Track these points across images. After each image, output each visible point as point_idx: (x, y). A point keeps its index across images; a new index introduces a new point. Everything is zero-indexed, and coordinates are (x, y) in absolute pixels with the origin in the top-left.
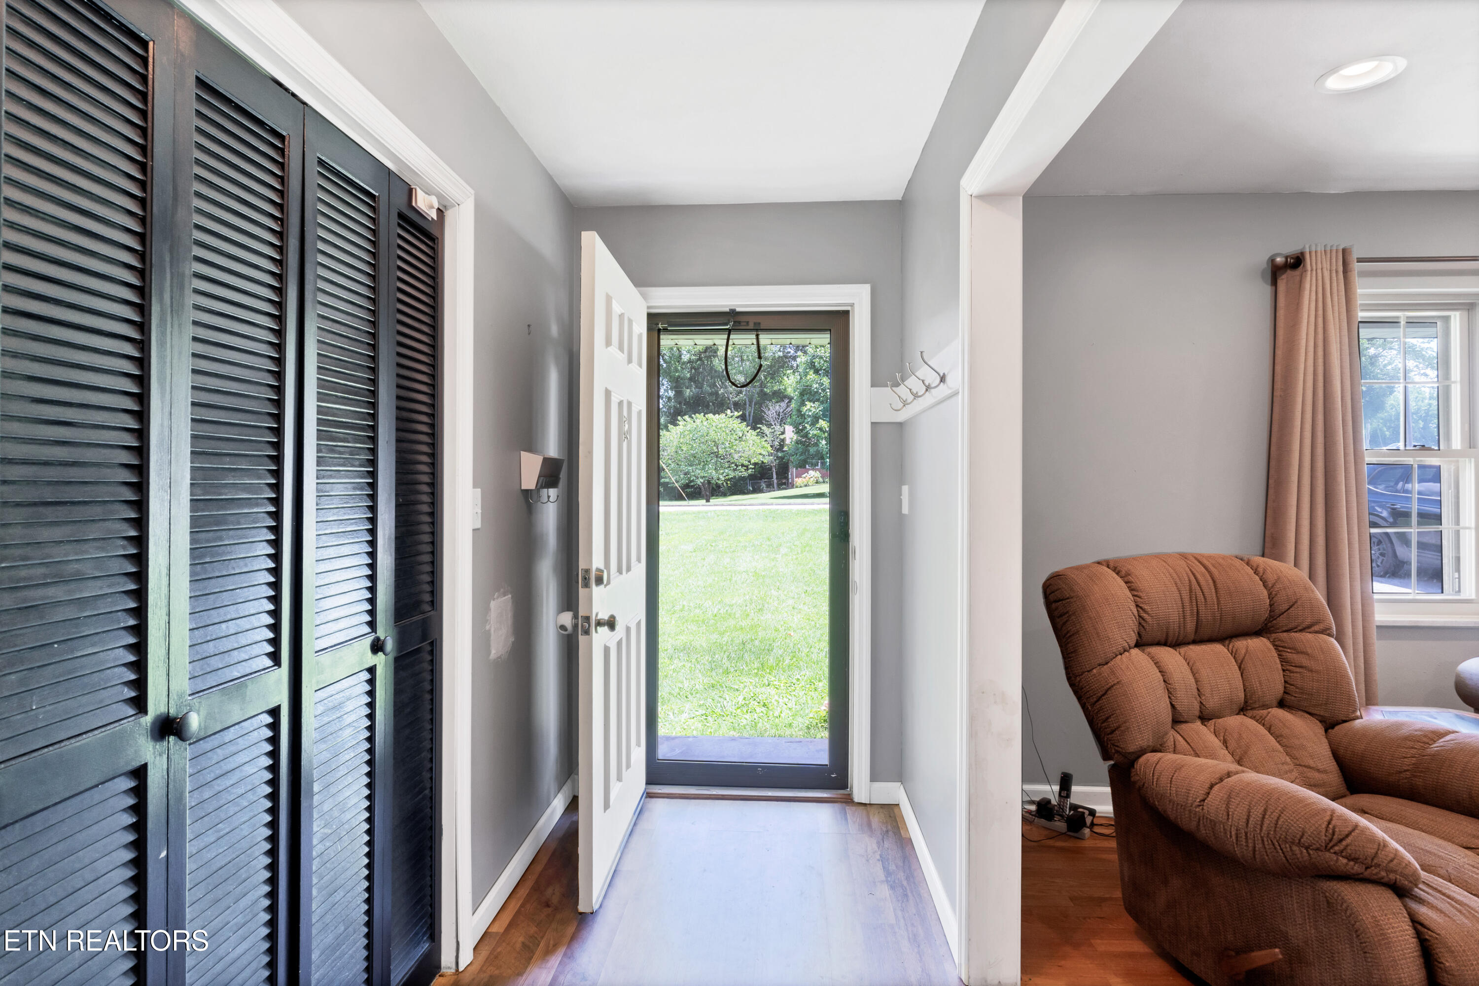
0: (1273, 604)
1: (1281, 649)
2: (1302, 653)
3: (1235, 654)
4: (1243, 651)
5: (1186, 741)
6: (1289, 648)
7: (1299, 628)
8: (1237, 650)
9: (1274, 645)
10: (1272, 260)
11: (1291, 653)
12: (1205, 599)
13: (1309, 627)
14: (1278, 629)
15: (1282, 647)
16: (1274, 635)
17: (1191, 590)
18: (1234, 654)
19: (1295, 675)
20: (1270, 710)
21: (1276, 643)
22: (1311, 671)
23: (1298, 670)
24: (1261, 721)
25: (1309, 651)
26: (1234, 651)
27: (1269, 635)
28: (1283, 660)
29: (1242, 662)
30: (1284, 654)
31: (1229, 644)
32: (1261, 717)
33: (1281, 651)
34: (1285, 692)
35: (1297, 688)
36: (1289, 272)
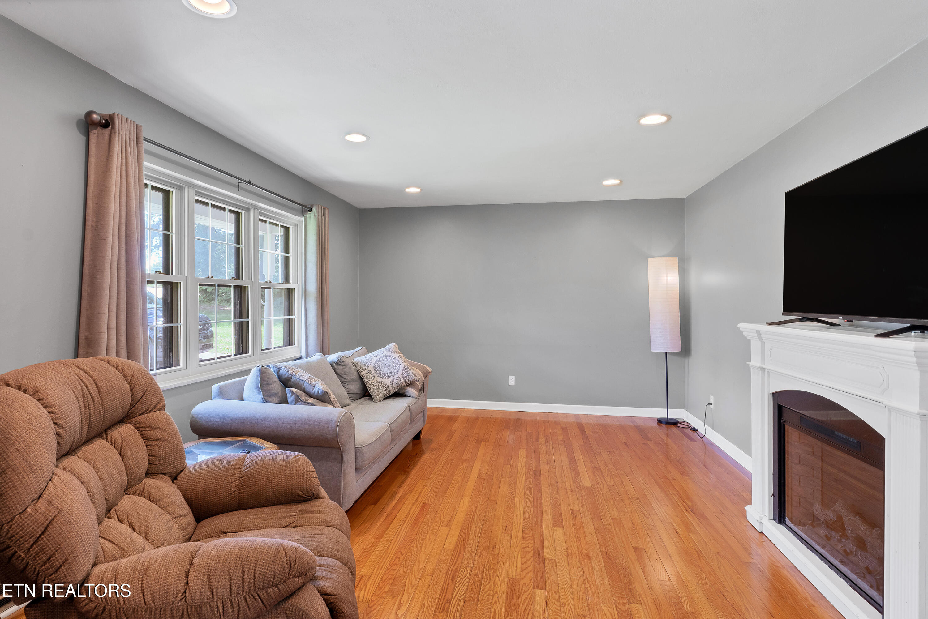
0: (133, 395)
1: (141, 429)
2: (157, 428)
3: (115, 444)
4: (120, 440)
5: (109, 541)
6: (147, 427)
7: (150, 410)
8: (115, 441)
9: (136, 428)
10: (89, 114)
11: (149, 431)
12: (94, 401)
13: (155, 407)
14: (136, 413)
15: (142, 427)
16: (134, 420)
17: (83, 395)
18: (113, 444)
19: (154, 447)
20: (143, 482)
21: (138, 425)
22: (164, 441)
23: (156, 442)
24: (141, 494)
25: (160, 425)
26: (113, 441)
27: (130, 421)
28: (145, 438)
29: (121, 449)
30: (145, 433)
31: (107, 436)
32: (140, 490)
33: (142, 431)
34: (149, 464)
35: (157, 457)
36: (100, 129)
